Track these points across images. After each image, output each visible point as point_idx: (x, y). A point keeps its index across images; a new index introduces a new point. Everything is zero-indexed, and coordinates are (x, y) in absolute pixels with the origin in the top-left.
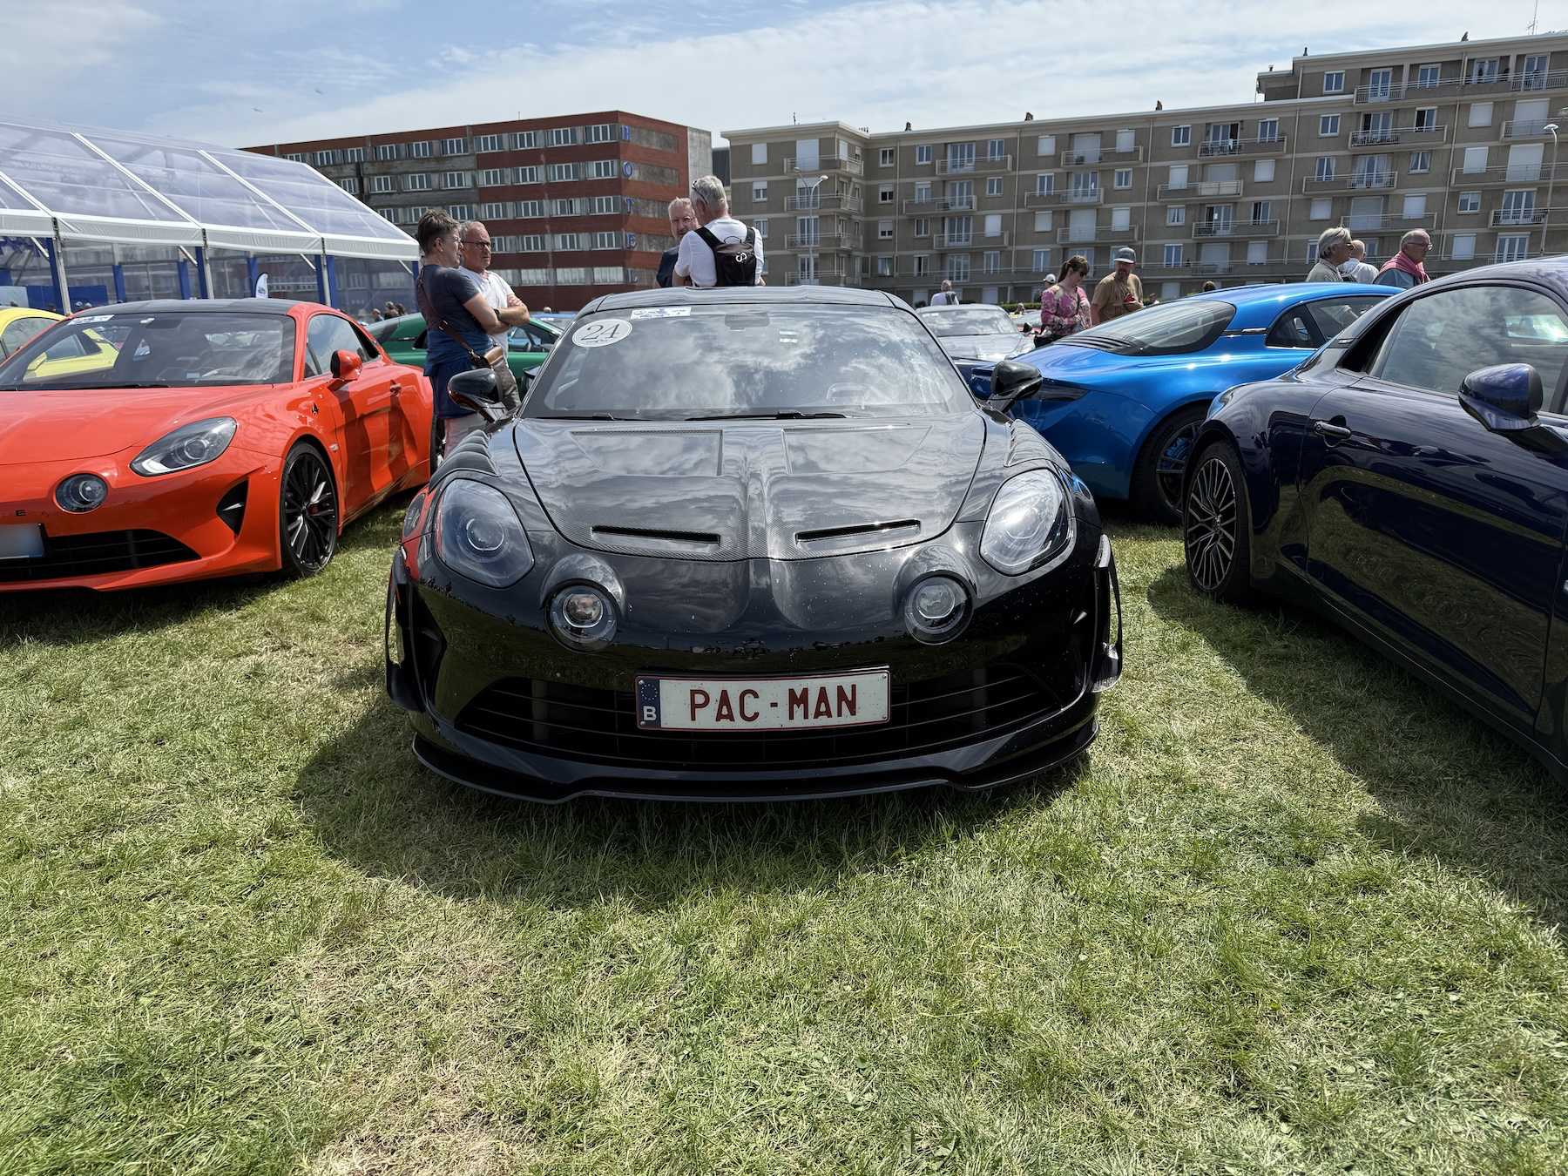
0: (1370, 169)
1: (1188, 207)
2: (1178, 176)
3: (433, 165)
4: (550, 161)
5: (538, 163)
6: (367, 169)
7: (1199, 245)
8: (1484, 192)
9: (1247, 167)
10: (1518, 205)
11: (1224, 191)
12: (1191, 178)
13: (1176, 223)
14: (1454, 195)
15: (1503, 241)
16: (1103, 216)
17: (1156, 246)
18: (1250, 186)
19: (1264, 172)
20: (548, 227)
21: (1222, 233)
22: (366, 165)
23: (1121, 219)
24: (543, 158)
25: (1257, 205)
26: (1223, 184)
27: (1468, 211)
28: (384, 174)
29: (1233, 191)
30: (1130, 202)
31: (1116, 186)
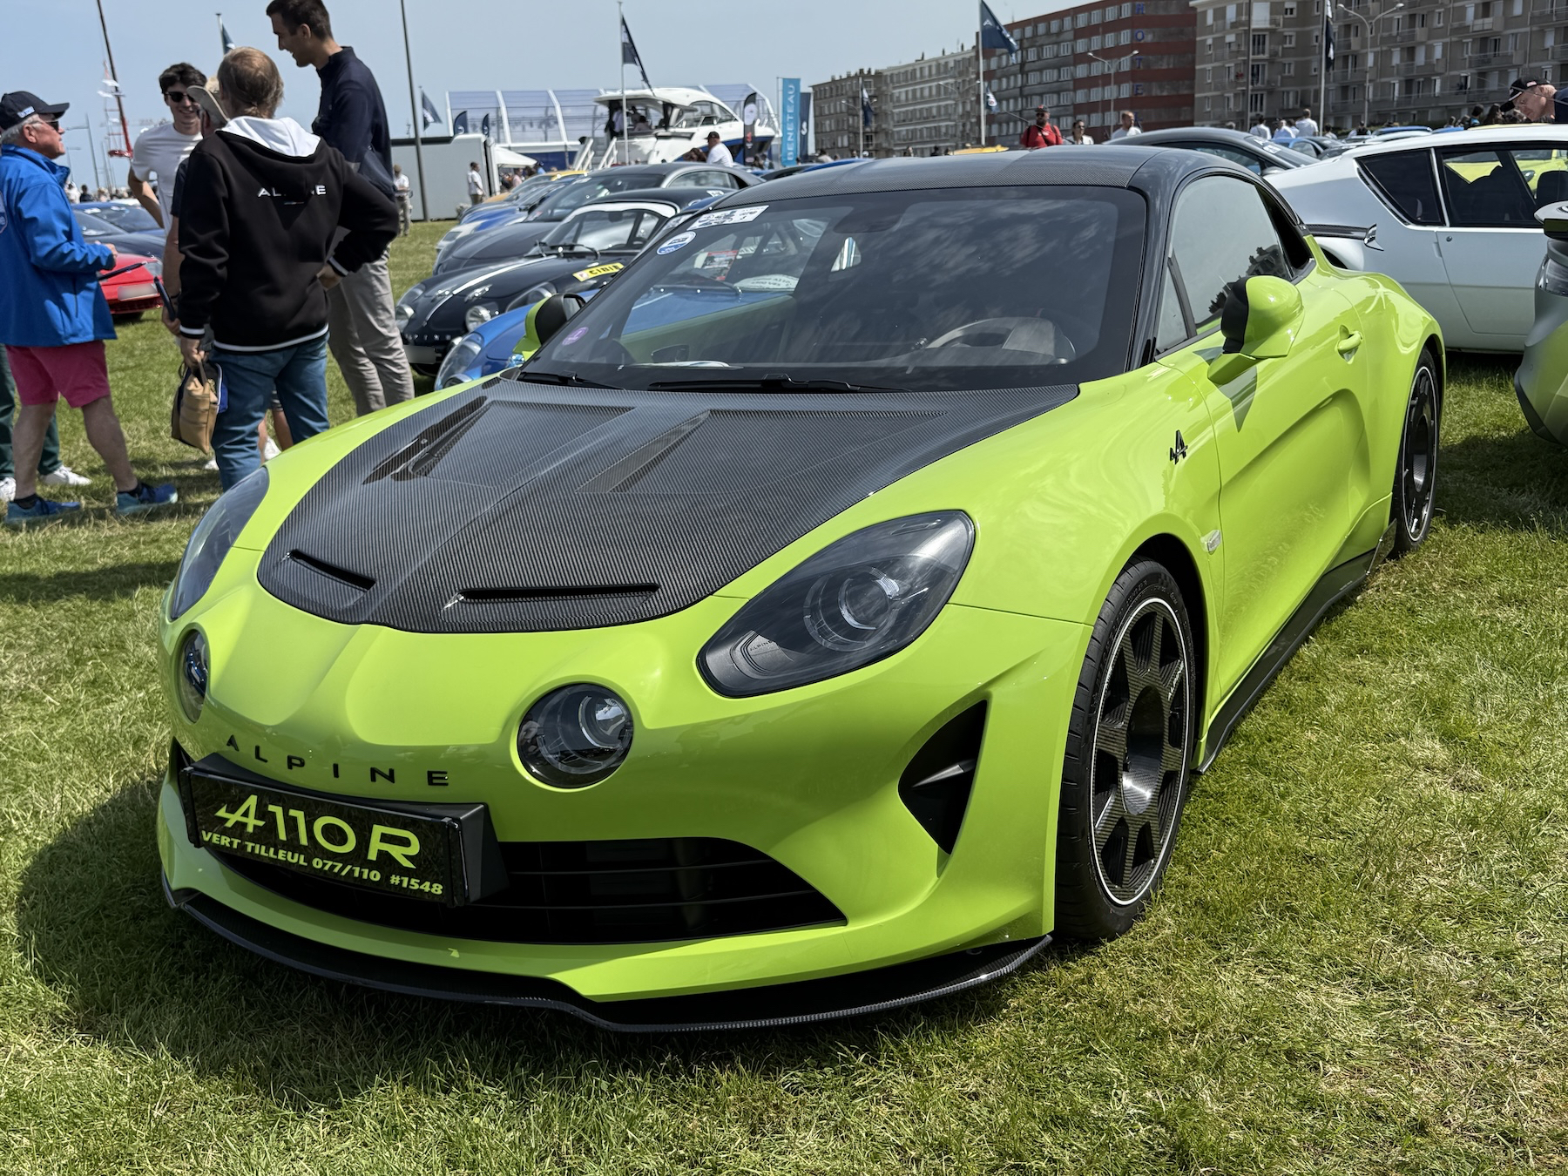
3: (1054, 39)
4: (1105, 33)
5: (1097, 34)
6: (1026, 44)
20: (1100, 82)
22: (1025, 41)
24: (1101, 30)
28: (1032, 47)
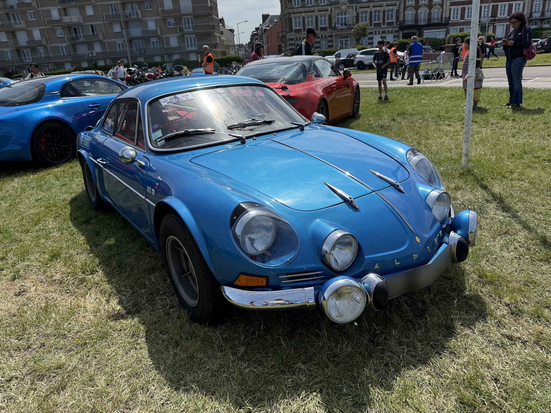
0: (133, 9)
1: (63, 28)
2: (55, 14)
7: (74, 46)
8: (175, 18)
9: (82, 9)
10: (189, 23)
11: (73, 20)
12: (60, 15)
13: (61, 36)
14: (164, 20)
15: (187, 39)
16: (30, 34)
17: (55, 46)
18: (86, 18)
19: (90, 11)
21: (82, 39)
23: (37, 35)
25: (92, 26)
26: (72, 17)
27: (172, 26)
29: (77, 20)
30: (38, 26)
31: (30, 19)
